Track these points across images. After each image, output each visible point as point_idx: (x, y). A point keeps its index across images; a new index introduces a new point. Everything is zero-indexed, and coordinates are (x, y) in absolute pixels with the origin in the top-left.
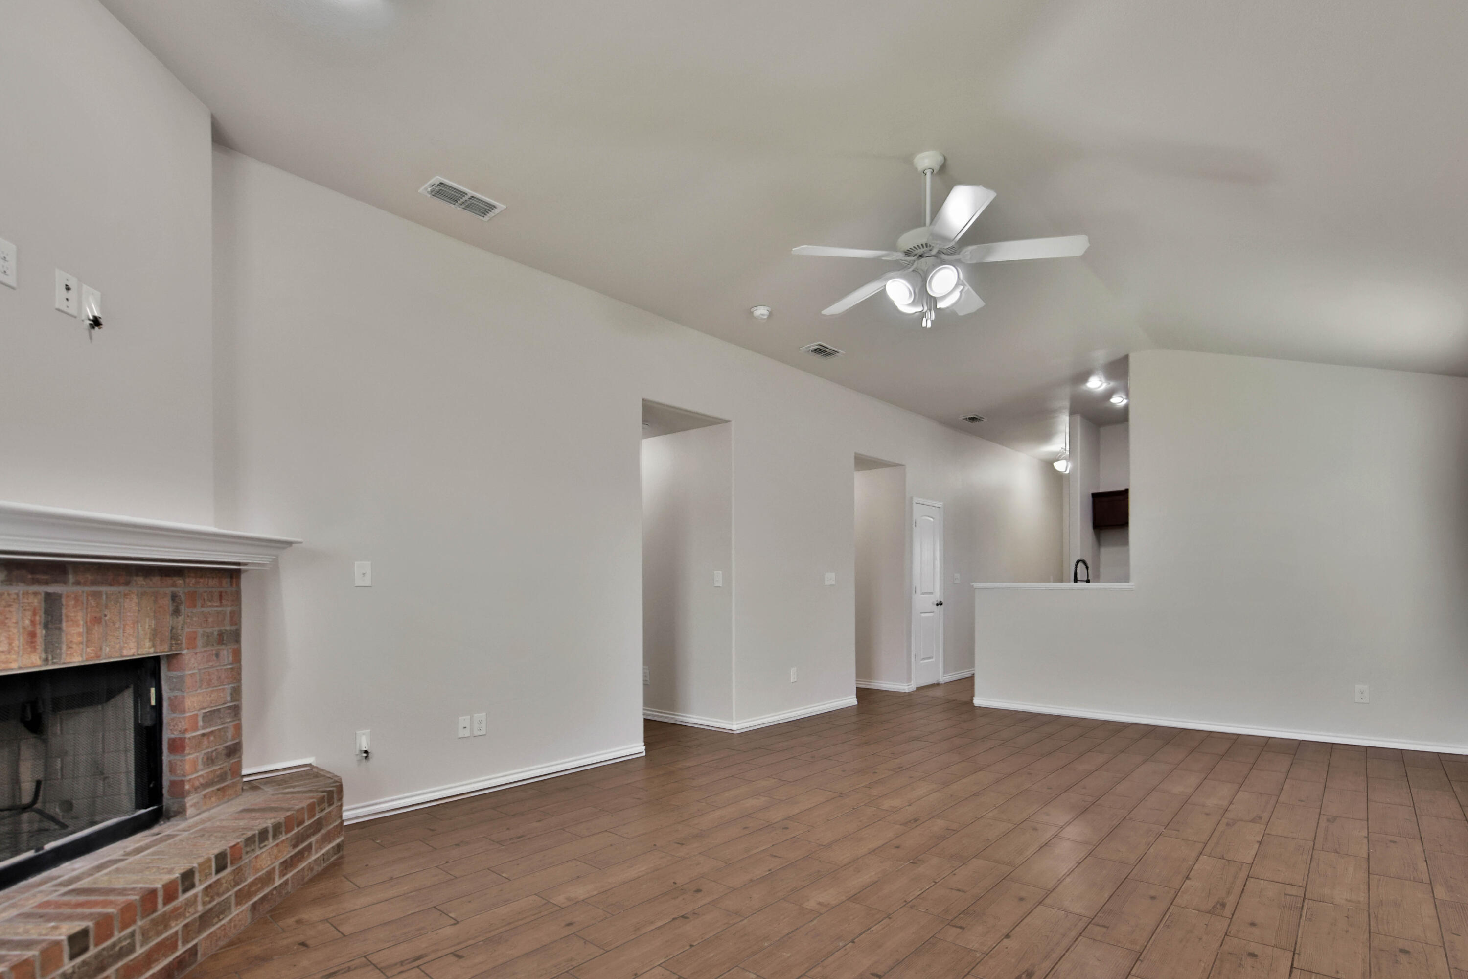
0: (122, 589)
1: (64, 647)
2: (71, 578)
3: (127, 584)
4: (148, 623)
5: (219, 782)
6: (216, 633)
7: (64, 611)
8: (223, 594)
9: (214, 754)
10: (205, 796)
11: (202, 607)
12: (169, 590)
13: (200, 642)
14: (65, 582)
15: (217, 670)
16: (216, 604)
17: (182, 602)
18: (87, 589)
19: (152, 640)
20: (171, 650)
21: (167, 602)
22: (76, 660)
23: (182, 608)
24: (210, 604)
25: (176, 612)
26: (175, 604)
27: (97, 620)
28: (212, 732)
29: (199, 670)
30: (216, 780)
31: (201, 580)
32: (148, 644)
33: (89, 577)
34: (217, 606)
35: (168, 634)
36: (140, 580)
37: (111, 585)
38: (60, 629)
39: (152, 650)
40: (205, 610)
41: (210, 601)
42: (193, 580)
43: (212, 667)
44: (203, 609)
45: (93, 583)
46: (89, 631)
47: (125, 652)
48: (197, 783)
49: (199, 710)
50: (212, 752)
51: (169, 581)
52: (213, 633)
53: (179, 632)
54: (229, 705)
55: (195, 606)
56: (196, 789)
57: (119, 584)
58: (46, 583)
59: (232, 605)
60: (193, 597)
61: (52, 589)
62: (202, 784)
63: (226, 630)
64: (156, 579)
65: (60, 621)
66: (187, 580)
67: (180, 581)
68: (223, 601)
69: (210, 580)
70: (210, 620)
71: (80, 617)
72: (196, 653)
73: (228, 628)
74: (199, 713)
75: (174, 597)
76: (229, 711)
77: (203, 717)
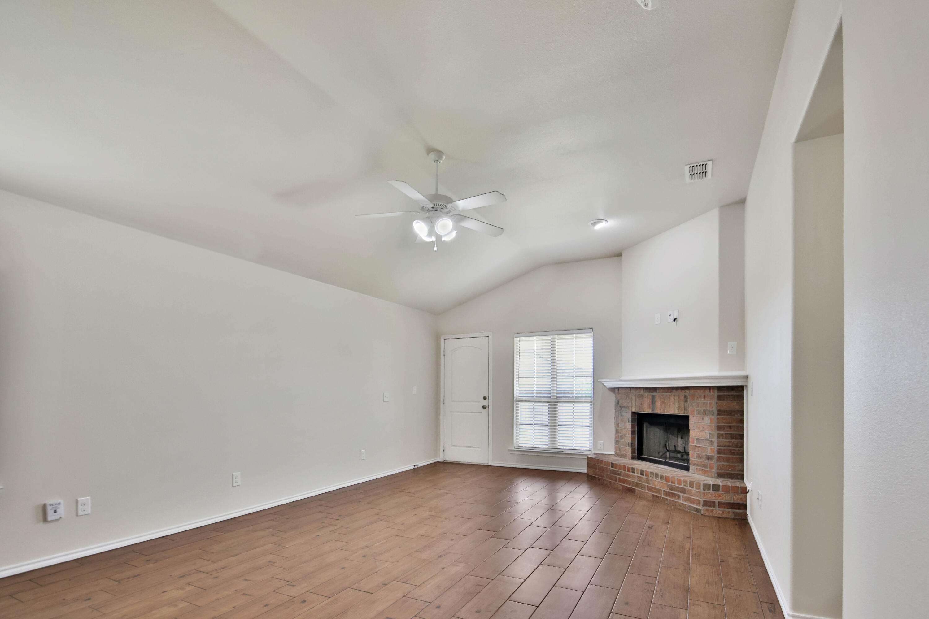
0: (669, 394)
1: (656, 408)
2: (658, 391)
3: (671, 392)
4: (677, 404)
5: (702, 467)
6: (702, 410)
7: (656, 400)
8: (706, 396)
9: (701, 455)
10: (697, 468)
11: (696, 400)
12: (684, 394)
13: (695, 413)
14: (656, 392)
15: (703, 424)
16: (702, 399)
17: (688, 398)
18: (661, 394)
19: (678, 409)
20: (685, 414)
21: (683, 398)
22: (658, 412)
23: (688, 400)
24: (700, 399)
25: (686, 401)
26: (686, 399)
27: (664, 402)
28: (699, 447)
29: (695, 423)
30: (702, 465)
31: (696, 391)
32: (677, 411)
33: (662, 391)
34: (703, 400)
35: (683, 408)
36: (675, 391)
37: (667, 393)
38: (655, 404)
39: (678, 413)
40: (698, 401)
41: (700, 398)
42: (693, 391)
43: (700, 422)
44: (697, 401)
45: (663, 392)
46: (661, 405)
47: (670, 412)
48: (694, 462)
49: (695, 437)
50: (700, 454)
51: (684, 391)
52: (701, 410)
53: (687, 408)
54: (708, 439)
55: (694, 400)
56: (694, 464)
57: (669, 392)
58: (652, 392)
59: (710, 400)
60: (693, 397)
61: (653, 394)
62: (695, 464)
63: (707, 410)
64: (679, 391)
65: (655, 402)
66: (690, 391)
67: (687, 391)
68: (706, 398)
69: (700, 391)
70: (700, 405)
71: (659, 401)
72: (694, 417)
73: (708, 409)
74: (694, 438)
75: (685, 397)
76: (708, 442)
77: (696, 440)
